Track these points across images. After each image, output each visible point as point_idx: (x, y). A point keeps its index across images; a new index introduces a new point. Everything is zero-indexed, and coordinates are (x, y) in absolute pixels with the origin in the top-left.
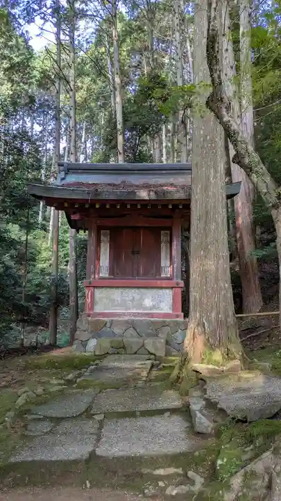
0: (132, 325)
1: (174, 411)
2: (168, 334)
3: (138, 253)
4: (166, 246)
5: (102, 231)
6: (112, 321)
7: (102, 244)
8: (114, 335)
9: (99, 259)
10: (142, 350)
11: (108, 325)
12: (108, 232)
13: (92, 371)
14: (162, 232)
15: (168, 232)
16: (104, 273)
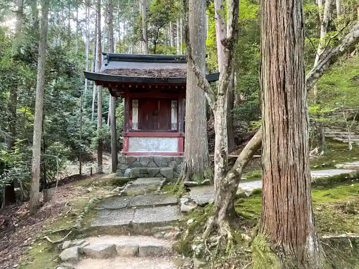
0: (153, 160)
1: (172, 204)
2: (175, 164)
3: (157, 115)
4: (175, 110)
5: (133, 101)
6: (140, 157)
7: (133, 109)
8: (142, 166)
9: (131, 119)
10: (159, 175)
11: (138, 160)
12: (137, 101)
13: (129, 187)
14: (172, 101)
15: (176, 101)
16: (135, 128)
